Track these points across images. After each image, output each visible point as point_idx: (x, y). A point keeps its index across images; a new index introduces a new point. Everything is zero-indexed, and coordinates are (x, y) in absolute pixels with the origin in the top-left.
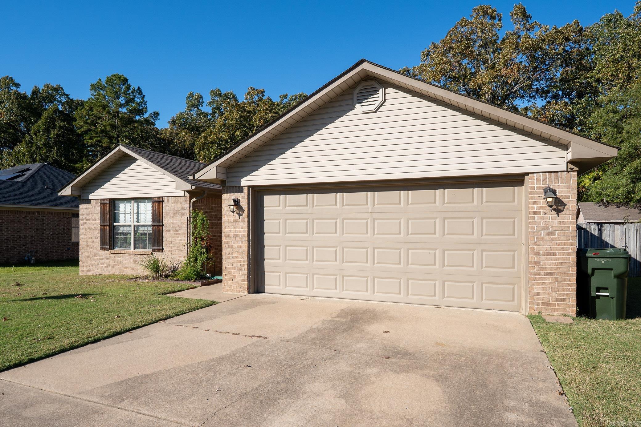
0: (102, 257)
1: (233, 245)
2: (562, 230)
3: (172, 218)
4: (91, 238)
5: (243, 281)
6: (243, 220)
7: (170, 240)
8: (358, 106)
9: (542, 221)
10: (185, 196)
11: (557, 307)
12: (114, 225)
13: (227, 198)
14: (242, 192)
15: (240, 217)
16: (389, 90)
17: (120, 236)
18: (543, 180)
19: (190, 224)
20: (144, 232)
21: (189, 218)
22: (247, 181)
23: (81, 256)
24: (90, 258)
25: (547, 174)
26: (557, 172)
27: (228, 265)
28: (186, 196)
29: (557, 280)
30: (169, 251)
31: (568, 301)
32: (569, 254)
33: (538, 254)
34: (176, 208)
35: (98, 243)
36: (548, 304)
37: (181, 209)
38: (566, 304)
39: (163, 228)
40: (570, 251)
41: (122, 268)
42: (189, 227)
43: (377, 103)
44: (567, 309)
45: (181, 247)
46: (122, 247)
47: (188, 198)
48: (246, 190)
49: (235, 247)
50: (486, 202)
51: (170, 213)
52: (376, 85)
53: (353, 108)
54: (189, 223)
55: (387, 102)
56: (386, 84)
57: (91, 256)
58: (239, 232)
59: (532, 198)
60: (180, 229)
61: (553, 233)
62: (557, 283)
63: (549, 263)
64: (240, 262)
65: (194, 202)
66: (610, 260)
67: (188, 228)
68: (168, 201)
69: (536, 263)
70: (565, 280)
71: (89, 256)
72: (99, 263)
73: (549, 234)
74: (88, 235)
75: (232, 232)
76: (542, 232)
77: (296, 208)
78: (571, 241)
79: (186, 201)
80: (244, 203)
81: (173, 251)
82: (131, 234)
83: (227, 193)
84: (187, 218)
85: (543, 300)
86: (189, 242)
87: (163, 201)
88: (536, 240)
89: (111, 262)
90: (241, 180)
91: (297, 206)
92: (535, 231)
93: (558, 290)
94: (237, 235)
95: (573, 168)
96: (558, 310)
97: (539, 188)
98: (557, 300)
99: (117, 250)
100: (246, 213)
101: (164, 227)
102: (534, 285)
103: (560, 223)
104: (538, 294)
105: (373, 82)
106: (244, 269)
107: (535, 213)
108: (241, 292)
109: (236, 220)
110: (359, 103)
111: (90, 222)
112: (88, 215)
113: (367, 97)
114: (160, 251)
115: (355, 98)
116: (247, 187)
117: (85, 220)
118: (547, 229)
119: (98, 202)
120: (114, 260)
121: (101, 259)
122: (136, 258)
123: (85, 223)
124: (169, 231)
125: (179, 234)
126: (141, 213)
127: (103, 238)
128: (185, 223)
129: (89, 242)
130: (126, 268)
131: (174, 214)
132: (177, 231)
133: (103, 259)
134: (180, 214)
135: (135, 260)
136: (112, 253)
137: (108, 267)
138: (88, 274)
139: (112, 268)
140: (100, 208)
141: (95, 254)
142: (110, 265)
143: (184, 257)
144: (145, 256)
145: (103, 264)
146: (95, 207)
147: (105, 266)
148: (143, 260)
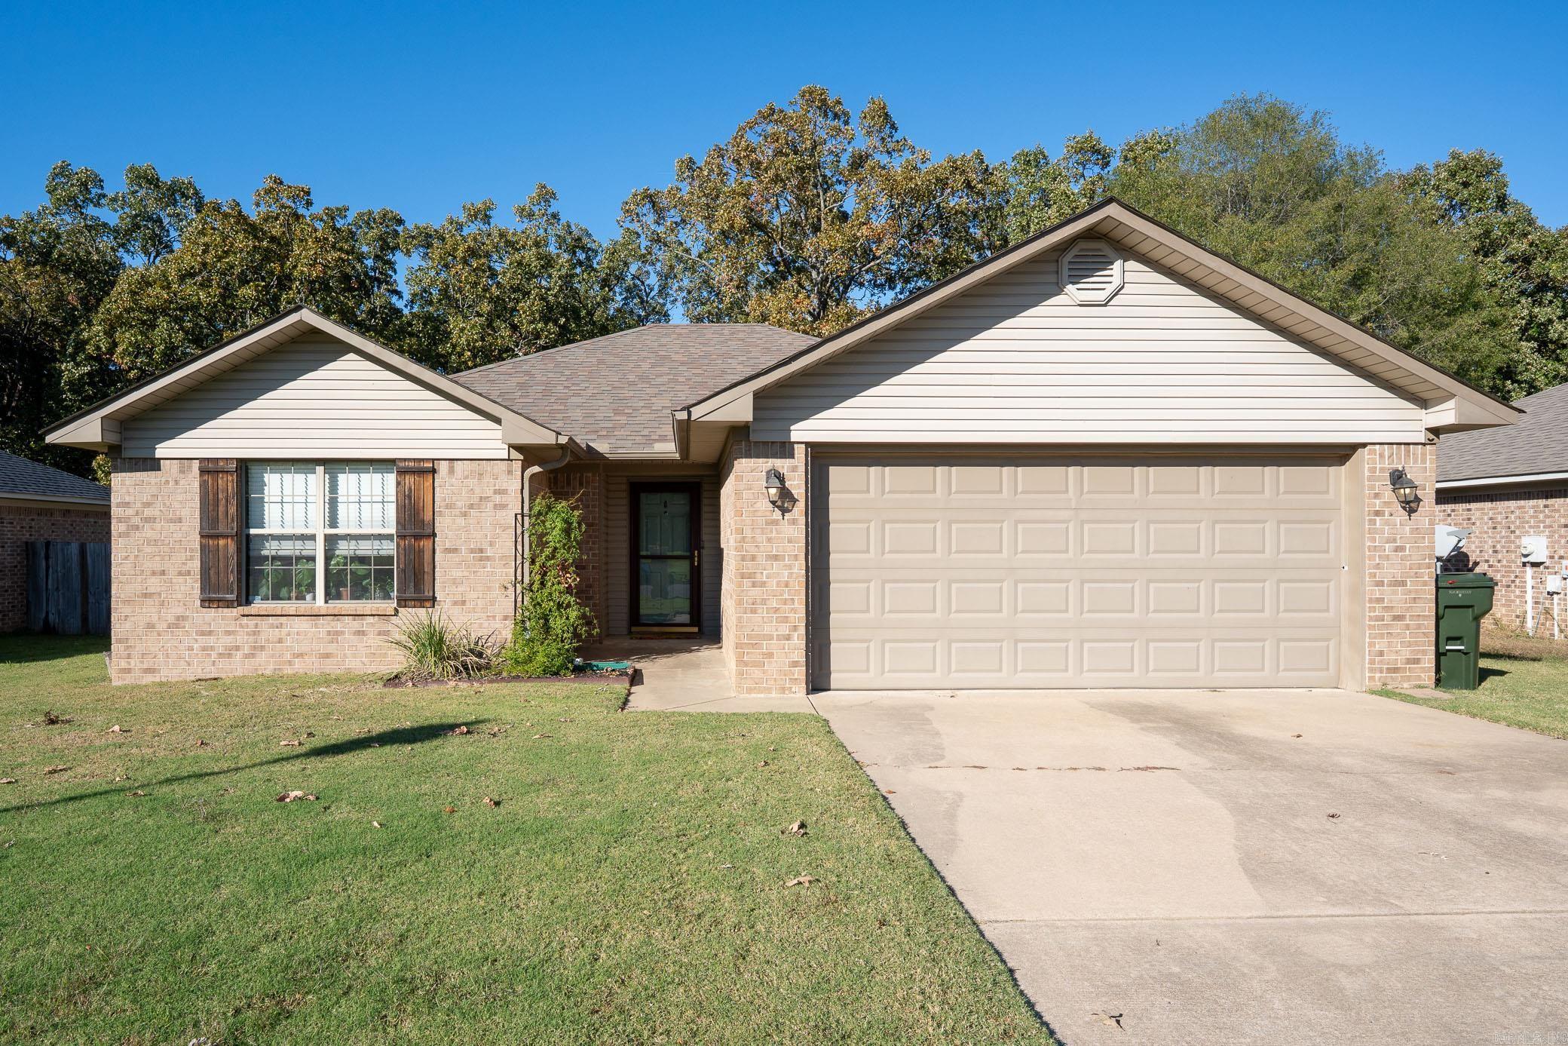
0: (206, 628)
1: (765, 583)
2: (1416, 543)
3: (465, 514)
4: (163, 573)
5: (795, 664)
6: (794, 522)
7: (457, 573)
8: (1070, 288)
9: (1387, 527)
10: (509, 460)
11: (1408, 674)
12: (248, 536)
13: (749, 469)
14: (792, 456)
15: (783, 516)
16: (1132, 265)
17: (268, 567)
18: (1389, 457)
19: (523, 532)
20: (358, 552)
21: (519, 517)
22: (806, 431)
23: (118, 628)
24: (155, 634)
25: (1395, 446)
26: (1409, 444)
27: (753, 630)
28: (512, 460)
29: (1408, 627)
30: (455, 603)
31: (1423, 661)
32: (1425, 584)
33: (1380, 584)
34: (477, 491)
35: (193, 587)
36: (1396, 670)
37: (495, 493)
38: (1421, 668)
39: (434, 542)
40: (1426, 578)
41: (288, 656)
42: (520, 539)
43: (1110, 289)
44: (1422, 675)
45: (497, 592)
46: (276, 597)
47: (517, 466)
48: (800, 451)
49: (772, 584)
50: (1285, 492)
51: (459, 504)
52: (1108, 251)
53: (1059, 290)
54: (519, 531)
55: (1127, 289)
56: (1127, 251)
57: (161, 626)
58: (781, 549)
59: (1372, 488)
60: (491, 545)
61: (1401, 549)
62: (1408, 632)
63: (1397, 598)
64: (786, 620)
65: (533, 476)
66: (1469, 591)
67: (516, 542)
68: (451, 471)
69: (1380, 600)
70: (1419, 627)
71: (150, 626)
72: (195, 646)
73: (1397, 549)
74: (148, 565)
75: (762, 549)
76: (1387, 545)
77: (908, 496)
78: (1427, 561)
79: (510, 472)
80: (795, 483)
81: (468, 603)
82: (312, 559)
83: (749, 456)
84: (516, 515)
85: (1388, 664)
86: (519, 578)
87: (434, 471)
88: (1377, 562)
89: (241, 639)
90: (792, 428)
91: (912, 492)
92: (1377, 544)
93: (1410, 644)
94: (776, 558)
95: (1433, 440)
96: (1409, 679)
97: (1382, 470)
98: (1409, 661)
99: (258, 605)
100: (801, 505)
101: (436, 539)
102: (1375, 638)
103: (1412, 531)
104: (1381, 654)
105: (1101, 245)
106: (796, 638)
107: (1377, 513)
108: (787, 692)
109: (775, 522)
110: (1074, 283)
111: (158, 526)
112: (148, 505)
113: (1089, 272)
114: (428, 604)
115: (1065, 272)
116: (803, 446)
117: (136, 520)
118: (1395, 540)
119: (190, 467)
120: (254, 633)
121: (203, 633)
122: (338, 625)
123: (137, 528)
124: (454, 551)
125: (488, 558)
126: (360, 502)
127: (212, 572)
128: (508, 528)
129: (154, 584)
130: (301, 655)
131: (471, 506)
132: (481, 551)
133: (210, 633)
134: (490, 505)
135: (337, 633)
136: (247, 616)
137: (230, 656)
138: (148, 679)
139: (247, 656)
140: (197, 484)
141: (178, 618)
142: (237, 648)
143: (506, 618)
144: (371, 619)
145: (212, 648)
146: (177, 482)
147: (220, 654)
148: (363, 631)
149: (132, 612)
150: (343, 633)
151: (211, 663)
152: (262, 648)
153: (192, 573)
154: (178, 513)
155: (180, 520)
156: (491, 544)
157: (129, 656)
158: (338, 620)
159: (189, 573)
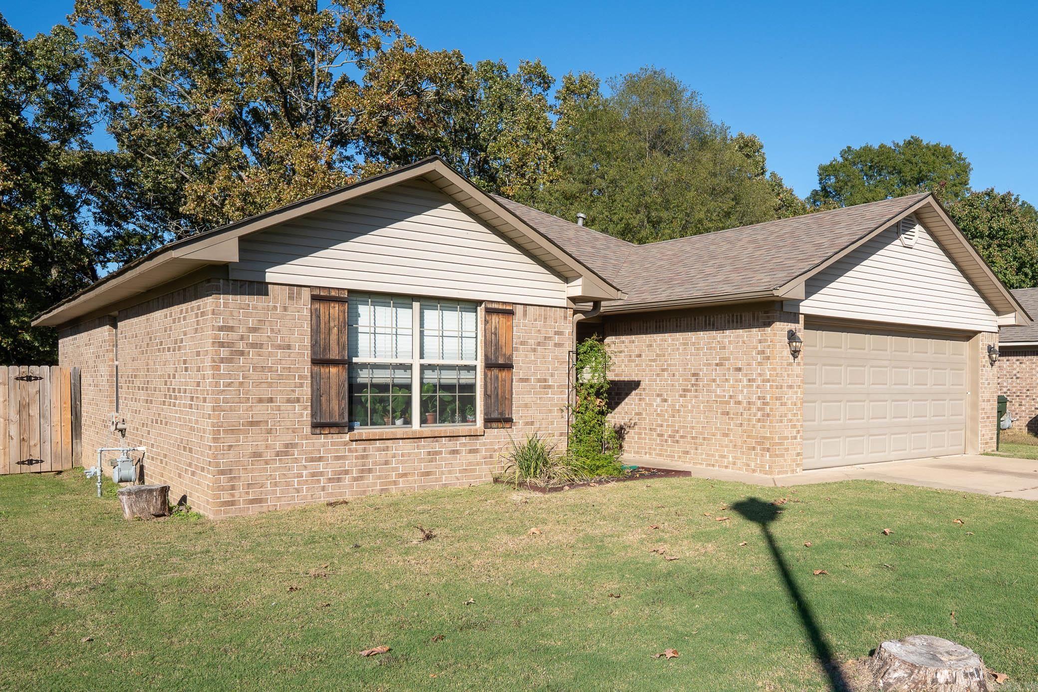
0: (316, 455)
3: (534, 350)
4: (271, 400)
5: (798, 454)
7: (528, 399)
8: (902, 237)
10: (564, 308)
12: (351, 364)
17: (368, 395)
18: (987, 339)
19: (573, 366)
21: (572, 354)
24: (262, 463)
25: (989, 333)
26: (993, 333)
28: (568, 308)
29: (990, 422)
30: (526, 422)
34: (543, 331)
35: (302, 414)
36: (987, 443)
37: (555, 334)
39: (512, 373)
41: (393, 477)
42: (571, 372)
43: (914, 239)
45: (556, 414)
47: (569, 312)
48: (802, 318)
50: (952, 354)
51: (530, 341)
52: (914, 219)
53: (897, 237)
54: (571, 365)
57: (269, 455)
59: (983, 353)
65: (579, 322)
68: (525, 314)
69: (984, 409)
71: (257, 455)
72: (305, 472)
74: (254, 392)
79: (565, 318)
81: (535, 422)
84: (570, 352)
85: (985, 440)
86: (570, 403)
87: (511, 313)
89: (350, 463)
97: (985, 345)
98: (990, 439)
101: (513, 370)
104: (984, 435)
106: (799, 438)
111: (264, 352)
112: (254, 330)
113: (908, 229)
114: (507, 425)
117: (241, 346)
119: (299, 294)
120: (363, 457)
121: (312, 460)
122: (436, 446)
123: (242, 353)
124: (526, 380)
125: (549, 387)
126: (442, 336)
127: (323, 399)
128: (564, 362)
129: (261, 411)
130: (404, 475)
131: (539, 344)
132: (545, 380)
133: (320, 459)
134: (551, 343)
135: (436, 453)
136: (356, 441)
137: (339, 480)
138: (253, 511)
139: (356, 479)
140: (306, 313)
141: (287, 446)
142: (346, 472)
143: (561, 435)
144: (463, 440)
145: (321, 474)
146: (285, 309)
147: (330, 479)
148: (457, 450)
149: (237, 441)
150: (440, 453)
151: (320, 489)
152: (370, 471)
153: (301, 400)
154: (287, 339)
155: (289, 347)
156: (552, 375)
157: (233, 488)
158: (437, 441)
159: (298, 400)
